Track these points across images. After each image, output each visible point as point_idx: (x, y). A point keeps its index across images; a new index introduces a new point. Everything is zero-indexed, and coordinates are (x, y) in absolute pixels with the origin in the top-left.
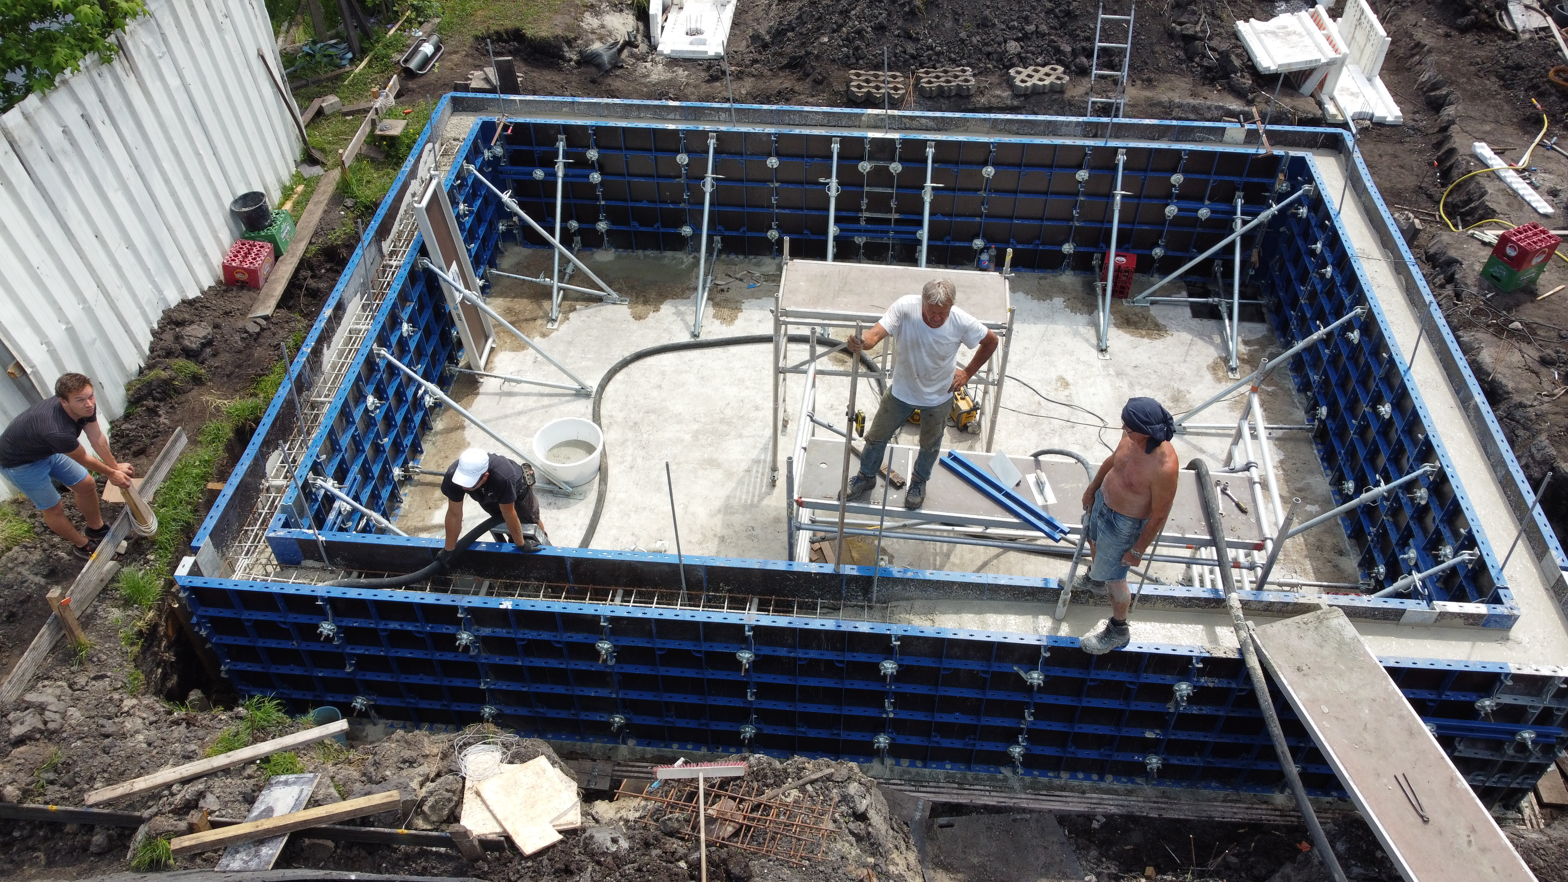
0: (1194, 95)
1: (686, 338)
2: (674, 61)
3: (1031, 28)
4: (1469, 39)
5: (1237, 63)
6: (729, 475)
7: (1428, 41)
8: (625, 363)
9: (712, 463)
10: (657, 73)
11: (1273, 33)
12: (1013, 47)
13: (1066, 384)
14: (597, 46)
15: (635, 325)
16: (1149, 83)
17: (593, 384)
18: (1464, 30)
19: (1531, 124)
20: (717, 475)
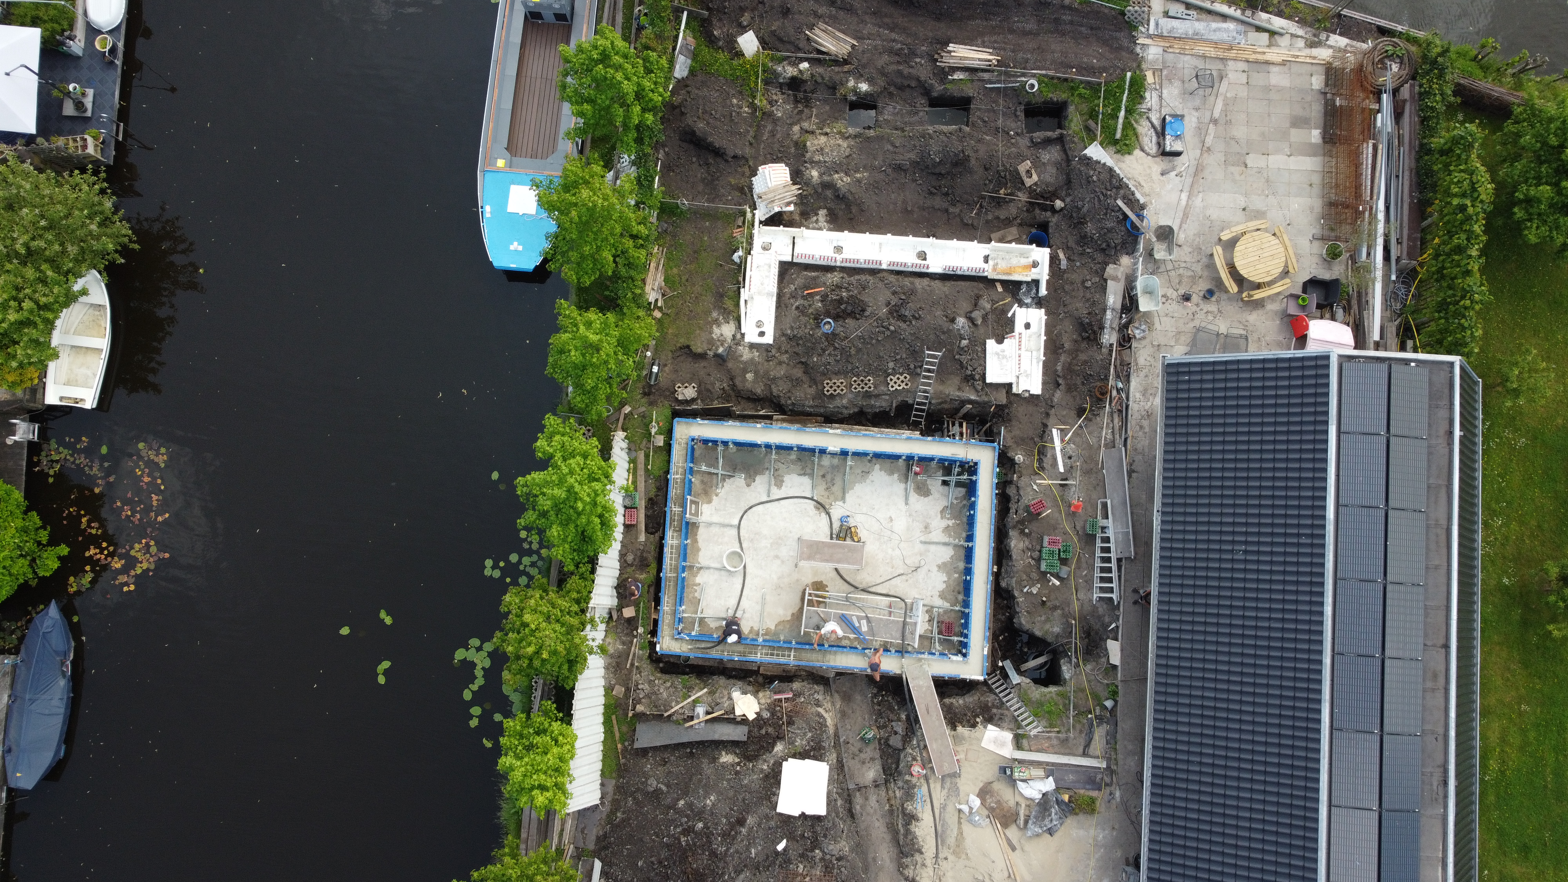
0: (959, 389)
1: (765, 499)
2: (752, 346)
3: (898, 357)
4: (1084, 345)
5: (977, 377)
6: (783, 562)
7: (1067, 345)
8: (746, 512)
9: (777, 557)
10: (746, 355)
11: (997, 354)
12: (891, 365)
13: (891, 519)
14: (721, 350)
15: (747, 489)
16: (943, 382)
17: (736, 522)
18: (1083, 339)
19: (1080, 412)
20: (778, 562)
